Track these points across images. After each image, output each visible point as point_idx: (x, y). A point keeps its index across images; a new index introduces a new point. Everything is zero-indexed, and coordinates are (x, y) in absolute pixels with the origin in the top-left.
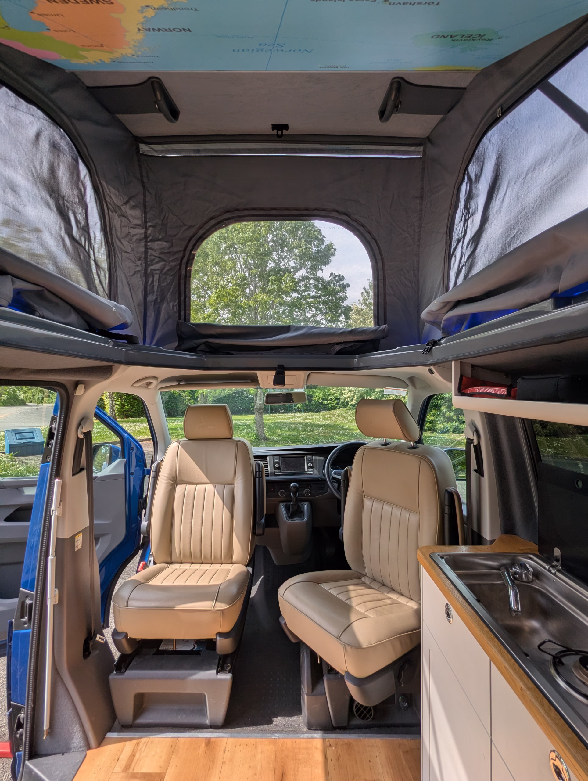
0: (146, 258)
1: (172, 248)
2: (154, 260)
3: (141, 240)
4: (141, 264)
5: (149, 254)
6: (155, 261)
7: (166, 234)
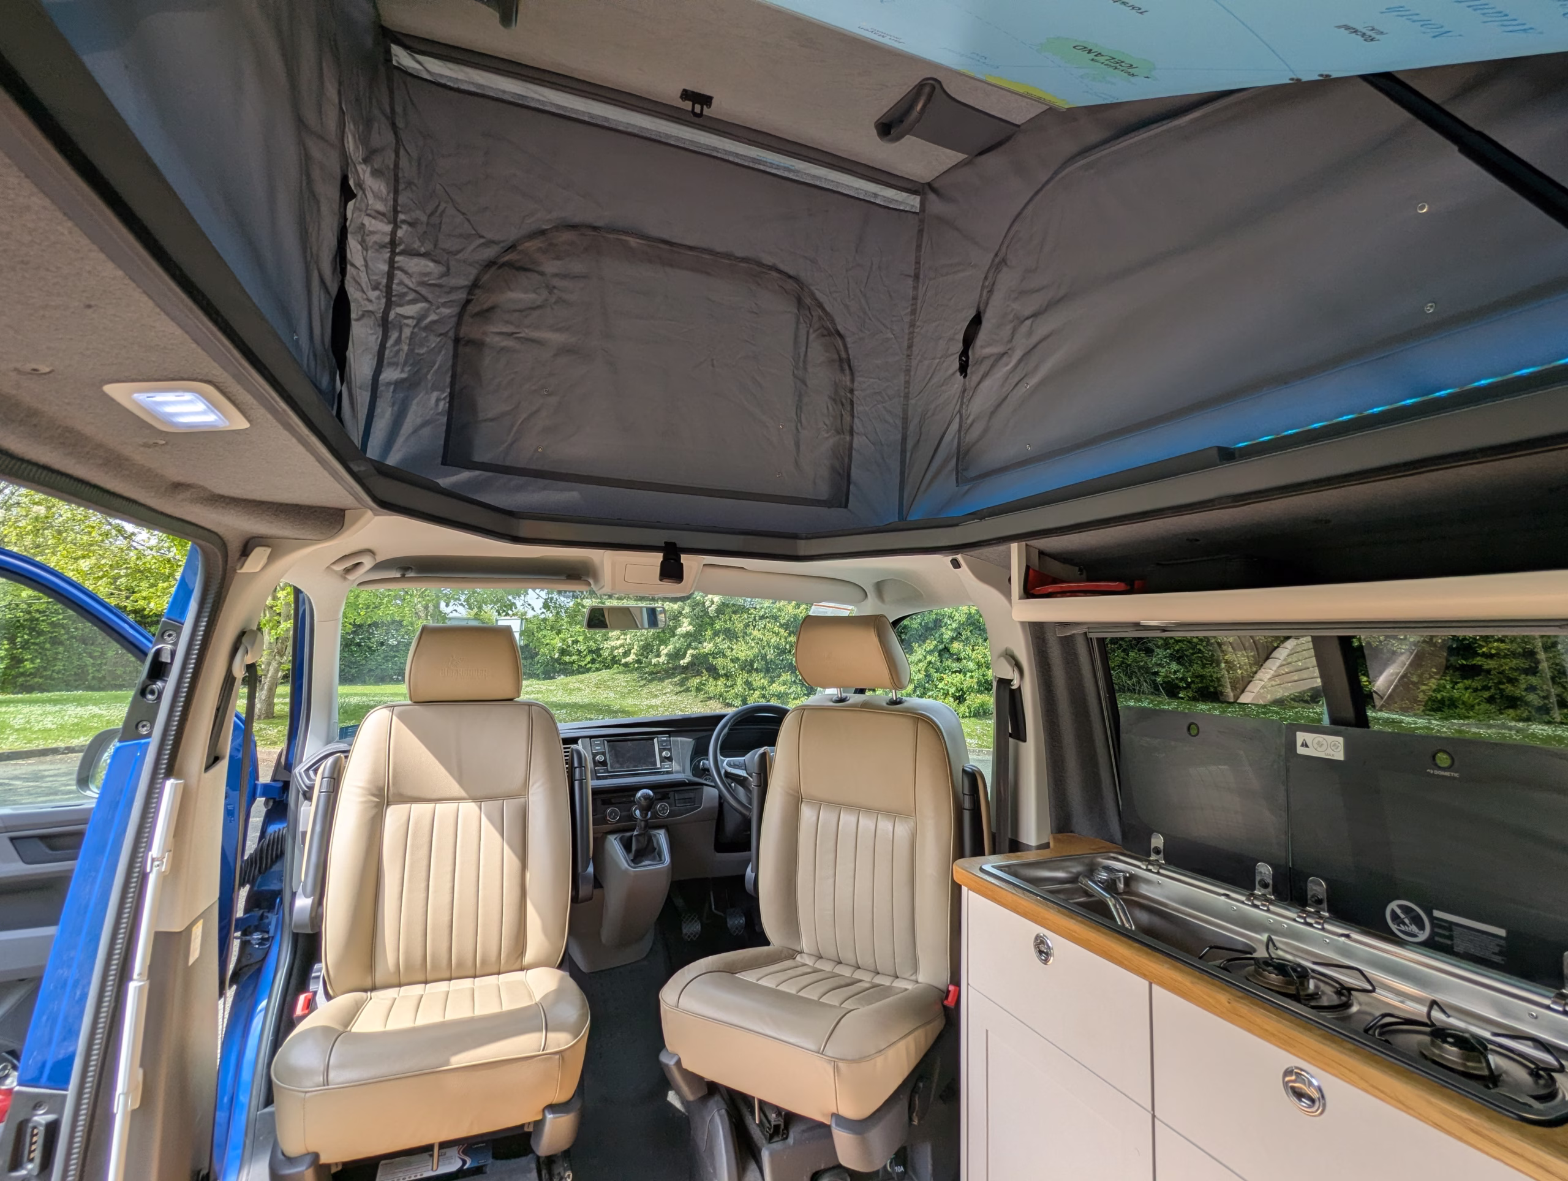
0: (389, 287)
1: (444, 279)
2: (404, 295)
3: (383, 246)
4: (378, 298)
5: (396, 281)
6: (408, 298)
7: (435, 246)
